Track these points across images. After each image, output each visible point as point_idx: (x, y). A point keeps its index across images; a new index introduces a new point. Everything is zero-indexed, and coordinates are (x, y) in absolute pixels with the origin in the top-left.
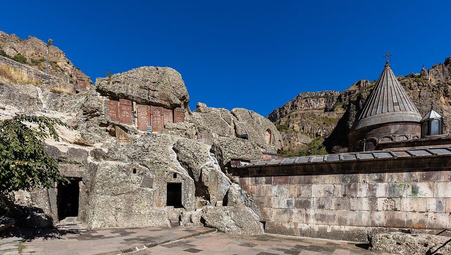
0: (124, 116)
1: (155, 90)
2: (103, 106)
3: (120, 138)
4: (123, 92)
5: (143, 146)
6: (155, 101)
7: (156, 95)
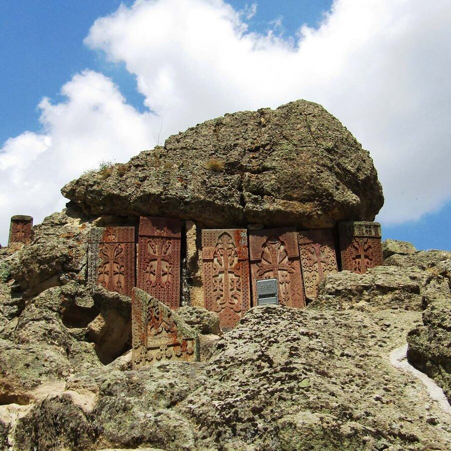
0: (153, 278)
1: (266, 169)
2: (83, 252)
3: (151, 344)
4: (153, 191)
5: (264, 357)
6: (266, 206)
7: (267, 186)
